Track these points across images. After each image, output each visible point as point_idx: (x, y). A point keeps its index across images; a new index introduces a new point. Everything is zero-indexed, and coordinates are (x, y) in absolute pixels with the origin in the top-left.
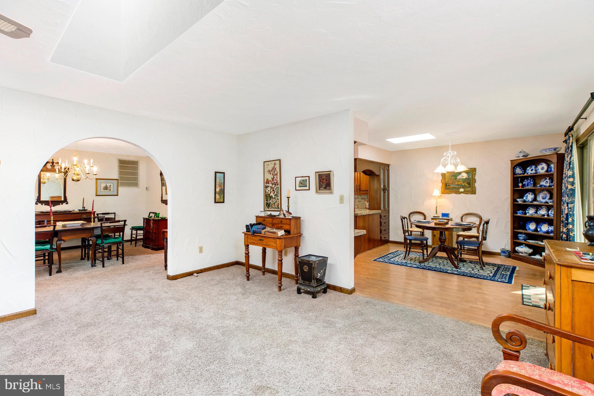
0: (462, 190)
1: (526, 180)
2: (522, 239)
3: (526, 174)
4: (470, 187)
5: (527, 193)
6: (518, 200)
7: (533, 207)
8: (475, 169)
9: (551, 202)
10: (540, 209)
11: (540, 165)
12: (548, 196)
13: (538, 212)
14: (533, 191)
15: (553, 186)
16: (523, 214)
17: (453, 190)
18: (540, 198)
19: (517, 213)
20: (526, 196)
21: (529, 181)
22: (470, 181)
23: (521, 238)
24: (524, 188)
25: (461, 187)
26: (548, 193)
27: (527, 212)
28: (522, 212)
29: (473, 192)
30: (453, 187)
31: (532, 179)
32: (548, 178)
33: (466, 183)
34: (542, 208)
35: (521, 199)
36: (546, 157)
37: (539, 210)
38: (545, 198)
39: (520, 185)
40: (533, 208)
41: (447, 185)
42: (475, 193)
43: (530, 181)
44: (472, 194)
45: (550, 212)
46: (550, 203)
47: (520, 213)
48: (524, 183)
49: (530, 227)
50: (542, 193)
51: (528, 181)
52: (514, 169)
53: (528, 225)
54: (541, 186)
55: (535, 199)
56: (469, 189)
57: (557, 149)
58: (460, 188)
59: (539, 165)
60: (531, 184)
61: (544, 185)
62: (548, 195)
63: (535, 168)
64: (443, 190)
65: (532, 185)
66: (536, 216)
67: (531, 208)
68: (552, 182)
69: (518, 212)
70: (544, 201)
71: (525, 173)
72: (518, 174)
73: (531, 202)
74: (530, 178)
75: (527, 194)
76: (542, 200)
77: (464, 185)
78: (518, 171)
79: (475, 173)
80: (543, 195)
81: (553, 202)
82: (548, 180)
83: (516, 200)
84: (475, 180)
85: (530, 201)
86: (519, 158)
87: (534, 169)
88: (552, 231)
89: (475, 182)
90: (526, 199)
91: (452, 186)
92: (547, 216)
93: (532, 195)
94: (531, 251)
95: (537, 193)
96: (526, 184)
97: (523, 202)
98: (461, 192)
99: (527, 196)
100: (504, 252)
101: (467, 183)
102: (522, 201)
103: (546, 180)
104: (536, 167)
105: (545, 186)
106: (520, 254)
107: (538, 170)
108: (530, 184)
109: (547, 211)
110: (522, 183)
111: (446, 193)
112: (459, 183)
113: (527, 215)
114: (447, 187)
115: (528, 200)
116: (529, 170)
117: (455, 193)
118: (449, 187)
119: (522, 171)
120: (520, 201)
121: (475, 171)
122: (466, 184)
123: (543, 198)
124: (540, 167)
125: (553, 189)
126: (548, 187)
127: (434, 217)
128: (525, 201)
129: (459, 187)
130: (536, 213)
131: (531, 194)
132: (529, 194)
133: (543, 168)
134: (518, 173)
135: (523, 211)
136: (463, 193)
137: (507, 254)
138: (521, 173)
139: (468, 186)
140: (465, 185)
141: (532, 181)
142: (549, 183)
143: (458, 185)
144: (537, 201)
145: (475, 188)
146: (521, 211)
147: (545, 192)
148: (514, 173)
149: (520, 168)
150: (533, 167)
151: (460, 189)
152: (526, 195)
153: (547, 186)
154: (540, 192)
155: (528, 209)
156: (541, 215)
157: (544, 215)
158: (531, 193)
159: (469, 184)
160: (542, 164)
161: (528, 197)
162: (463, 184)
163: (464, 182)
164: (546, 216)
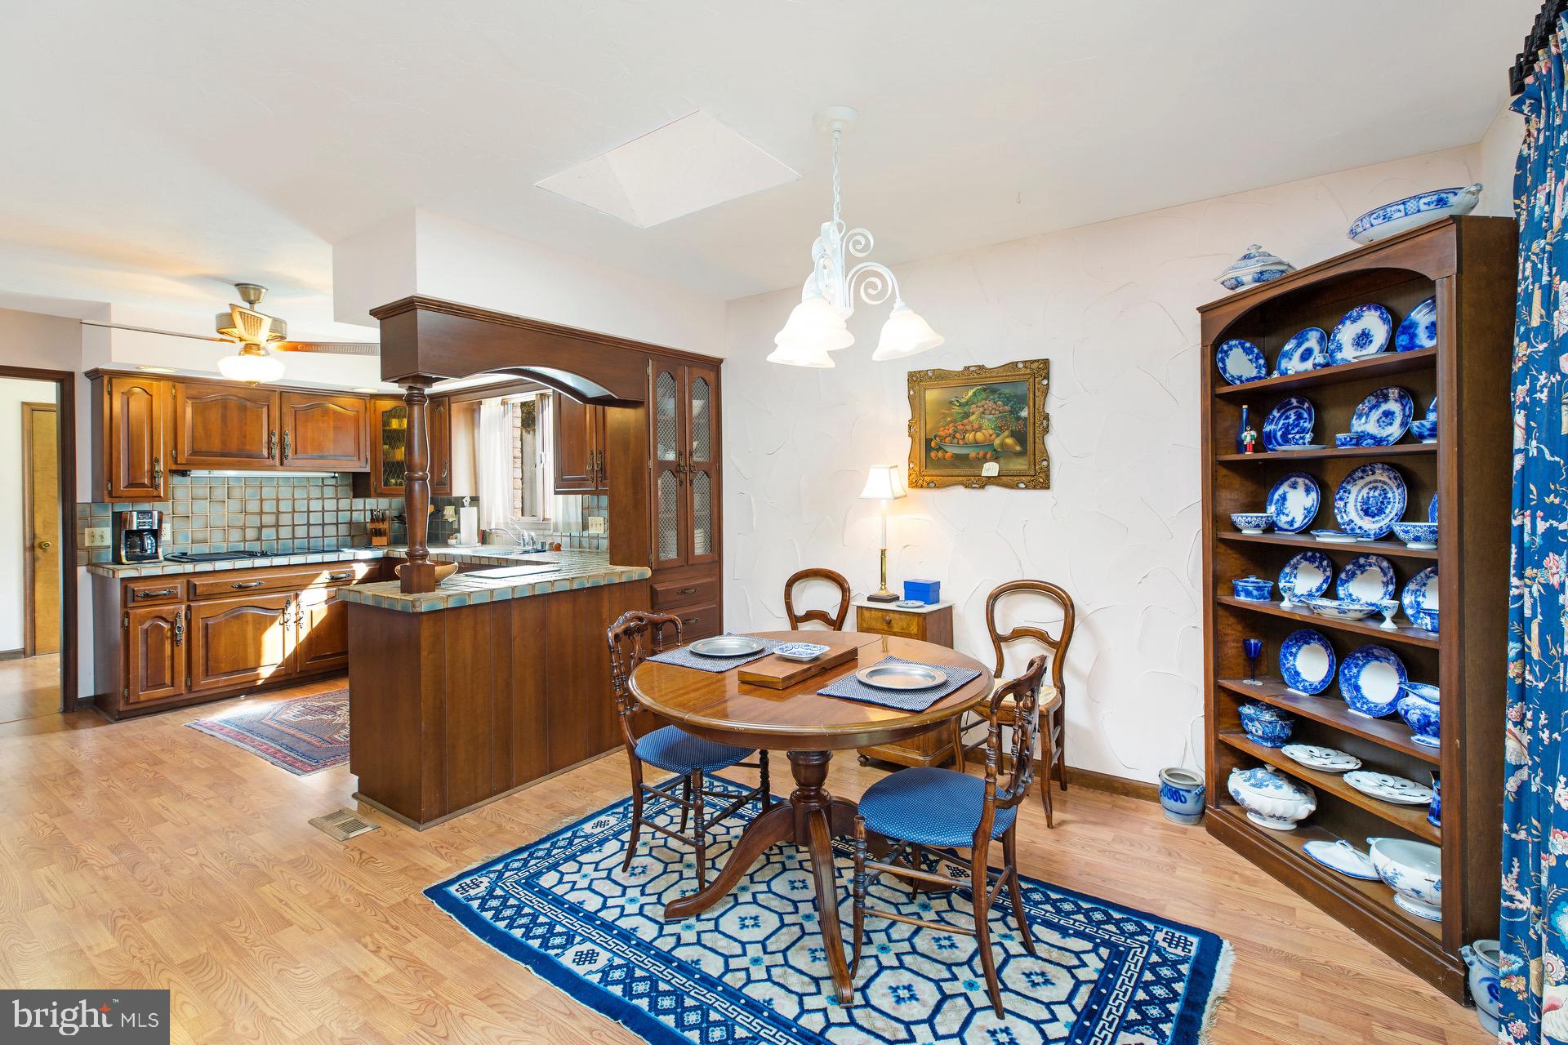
0: (991, 469)
1: (1276, 413)
2: (1260, 733)
3: (1276, 374)
4: (1023, 453)
5: (1281, 484)
6: (1239, 518)
7: (1311, 560)
8: (1046, 363)
9: (1417, 539)
10: (1354, 575)
11: (1348, 323)
12: (1397, 499)
13: (1341, 592)
14: (1313, 471)
15: (1433, 435)
16: (1262, 597)
17: (956, 471)
18: (1350, 506)
19: (1234, 591)
20: (1276, 497)
21: (1293, 417)
22: (1025, 426)
23: (1256, 728)
24: (1269, 455)
25: (988, 456)
26: (1393, 484)
27: (1281, 585)
28: (1259, 589)
29: (1040, 479)
30: (957, 457)
31: (1306, 405)
32: (1394, 393)
33: (1007, 433)
34: (1363, 570)
35: (1253, 517)
36: (1387, 258)
37: (1343, 576)
38: (1381, 511)
39: (1248, 436)
40: (1312, 566)
41: (933, 444)
42: (1046, 485)
43: (1299, 417)
44: (1034, 488)
45: (1407, 599)
46: (1412, 546)
47: (1248, 594)
48: (1268, 428)
49: (1299, 669)
50: (1361, 483)
51: (1287, 418)
52: (1213, 350)
53: (1291, 654)
54: (1360, 438)
55: (1322, 518)
56: (1020, 465)
57: (1452, 199)
58: (985, 460)
59: (1342, 322)
60: (1303, 431)
61: (1373, 437)
62: (1397, 492)
63: (1321, 340)
64: (917, 469)
65: (1308, 437)
66: (1328, 609)
67: (1305, 563)
68: (1419, 414)
69: (1241, 584)
70: (1371, 525)
71: (1269, 373)
72: (1240, 378)
73: (1305, 531)
74: (1294, 401)
75: (1284, 488)
76: (1359, 522)
77: (1003, 444)
78: (1240, 364)
79: (1045, 382)
80: (1364, 492)
81: (1435, 536)
82: (1393, 406)
83: (1230, 518)
84: (1047, 417)
85: (1296, 525)
86: (1240, 290)
87: (1316, 349)
88: (1429, 724)
89: (1046, 430)
90: (1280, 512)
91: (952, 450)
92: (1395, 619)
93: (1308, 490)
94: (1303, 807)
95: (1330, 479)
96: (1279, 434)
97: (1265, 531)
98: (990, 481)
99: (1284, 498)
100: (1175, 795)
101: (1013, 434)
102: (1258, 526)
103: (1384, 407)
104: (1327, 336)
105: (1378, 441)
106: (1251, 818)
107: (1340, 348)
108: (1298, 433)
109: (1391, 588)
110: (1258, 428)
111: (928, 487)
112: (979, 436)
113: (1286, 605)
114: (933, 454)
115: (1289, 519)
116: (1290, 357)
117: (963, 484)
118: (940, 454)
119: (1258, 367)
120: (1248, 525)
121: (1047, 377)
122: (1009, 441)
123: (1367, 512)
124: (1346, 333)
125: (1432, 455)
126: (1401, 441)
127: (870, 599)
128: (1271, 527)
129: (981, 455)
130: (1330, 593)
131: (1301, 490)
132: (1294, 486)
133: (1363, 339)
134: (1235, 373)
135: (1261, 582)
136: (998, 485)
137: (1190, 805)
138: (1254, 373)
139: (1018, 448)
140: (1006, 445)
141: (1310, 415)
142: (1404, 424)
143: (976, 444)
144: (1339, 529)
145: (1047, 459)
146: (1252, 579)
147: (1381, 475)
148: (1214, 375)
149: (1248, 351)
150: (1313, 340)
151: (987, 465)
152: (1280, 492)
153: (1391, 439)
154: (1350, 478)
155: (1287, 570)
156: (1359, 615)
157: (1377, 616)
158: (1300, 481)
159: (1020, 437)
160: (1359, 317)
161: (1288, 504)
162: (997, 442)
163: (1002, 431)
164: (1388, 626)
